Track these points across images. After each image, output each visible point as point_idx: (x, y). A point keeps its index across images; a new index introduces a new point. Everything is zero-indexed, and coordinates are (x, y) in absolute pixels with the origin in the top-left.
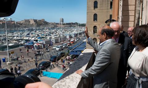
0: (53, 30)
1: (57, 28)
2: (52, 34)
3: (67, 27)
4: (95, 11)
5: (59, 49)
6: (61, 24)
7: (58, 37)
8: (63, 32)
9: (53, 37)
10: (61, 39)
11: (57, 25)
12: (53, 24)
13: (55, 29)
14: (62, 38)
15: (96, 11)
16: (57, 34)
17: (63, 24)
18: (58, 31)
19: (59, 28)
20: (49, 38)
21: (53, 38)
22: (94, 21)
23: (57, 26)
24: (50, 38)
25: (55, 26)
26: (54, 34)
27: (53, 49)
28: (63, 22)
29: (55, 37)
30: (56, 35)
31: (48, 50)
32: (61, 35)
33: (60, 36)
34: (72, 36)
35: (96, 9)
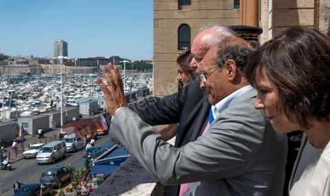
0: (28, 86)
1: (44, 75)
2: (22, 98)
3: (82, 71)
4: (182, 16)
5: (49, 154)
6: (56, 62)
7: (47, 111)
8: (66, 93)
9: (26, 110)
10: (57, 117)
11: (43, 66)
12: (27, 62)
13: (34, 79)
14: (64, 113)
15: (187, 15)
16: (42, 99)
17: (68, 63)
18: (46, 89)
19: (49, 78)
20: (8, 115)
21: (27, 113)
22: (179, 49)
23: (42, 71)
24: (15, 116)
25: (35, 68)
26: (31, 100)
27: (25, 158)
28: (65, 54)
29: (36, 109)
30: (38, 105)
31: (5, 162)
32: (60, 105)
33: (53, 107)
34: (102, 106)
35: (186, 8)
